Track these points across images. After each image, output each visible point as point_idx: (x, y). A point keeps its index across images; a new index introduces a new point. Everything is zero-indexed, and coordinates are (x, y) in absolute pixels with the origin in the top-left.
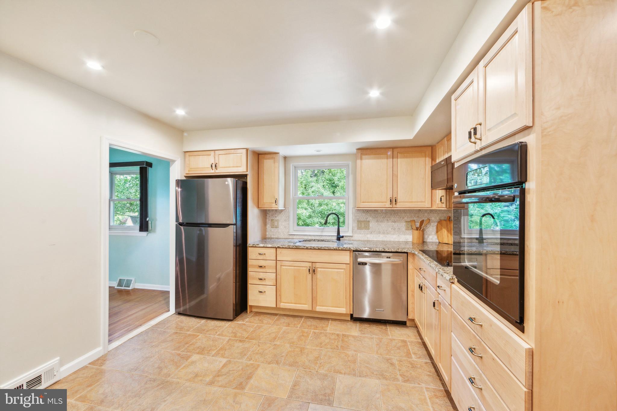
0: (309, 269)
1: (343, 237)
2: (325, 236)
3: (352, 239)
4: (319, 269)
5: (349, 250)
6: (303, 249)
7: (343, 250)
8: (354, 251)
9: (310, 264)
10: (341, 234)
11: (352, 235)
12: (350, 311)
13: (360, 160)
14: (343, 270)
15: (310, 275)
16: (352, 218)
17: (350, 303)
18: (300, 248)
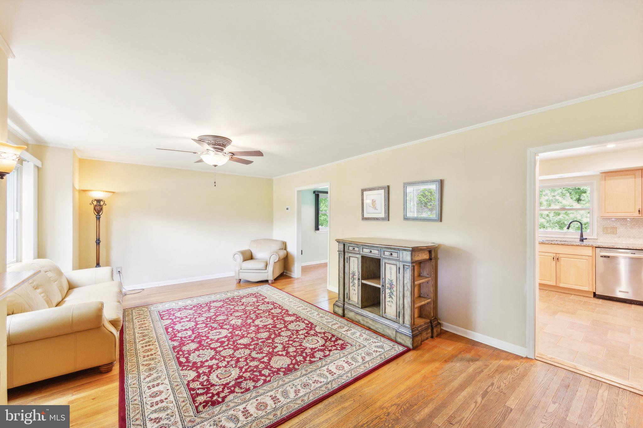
0: (553, 258)
1: (586, 239)
2: (567, 238)
3: (596, 241)
4: (562, 258)
5: (592, 247)
6: (548, 244)
7: (585, 246)
8: (596, 247)
9: (555, 255)
10: (584, 237)
11: (597, 238)
12: (593, 289)
13: (604, 181)
14: (586, 260)
15: (555, 262)
16: (597, 225)
17: (592, 284)
18: (545, 243)
